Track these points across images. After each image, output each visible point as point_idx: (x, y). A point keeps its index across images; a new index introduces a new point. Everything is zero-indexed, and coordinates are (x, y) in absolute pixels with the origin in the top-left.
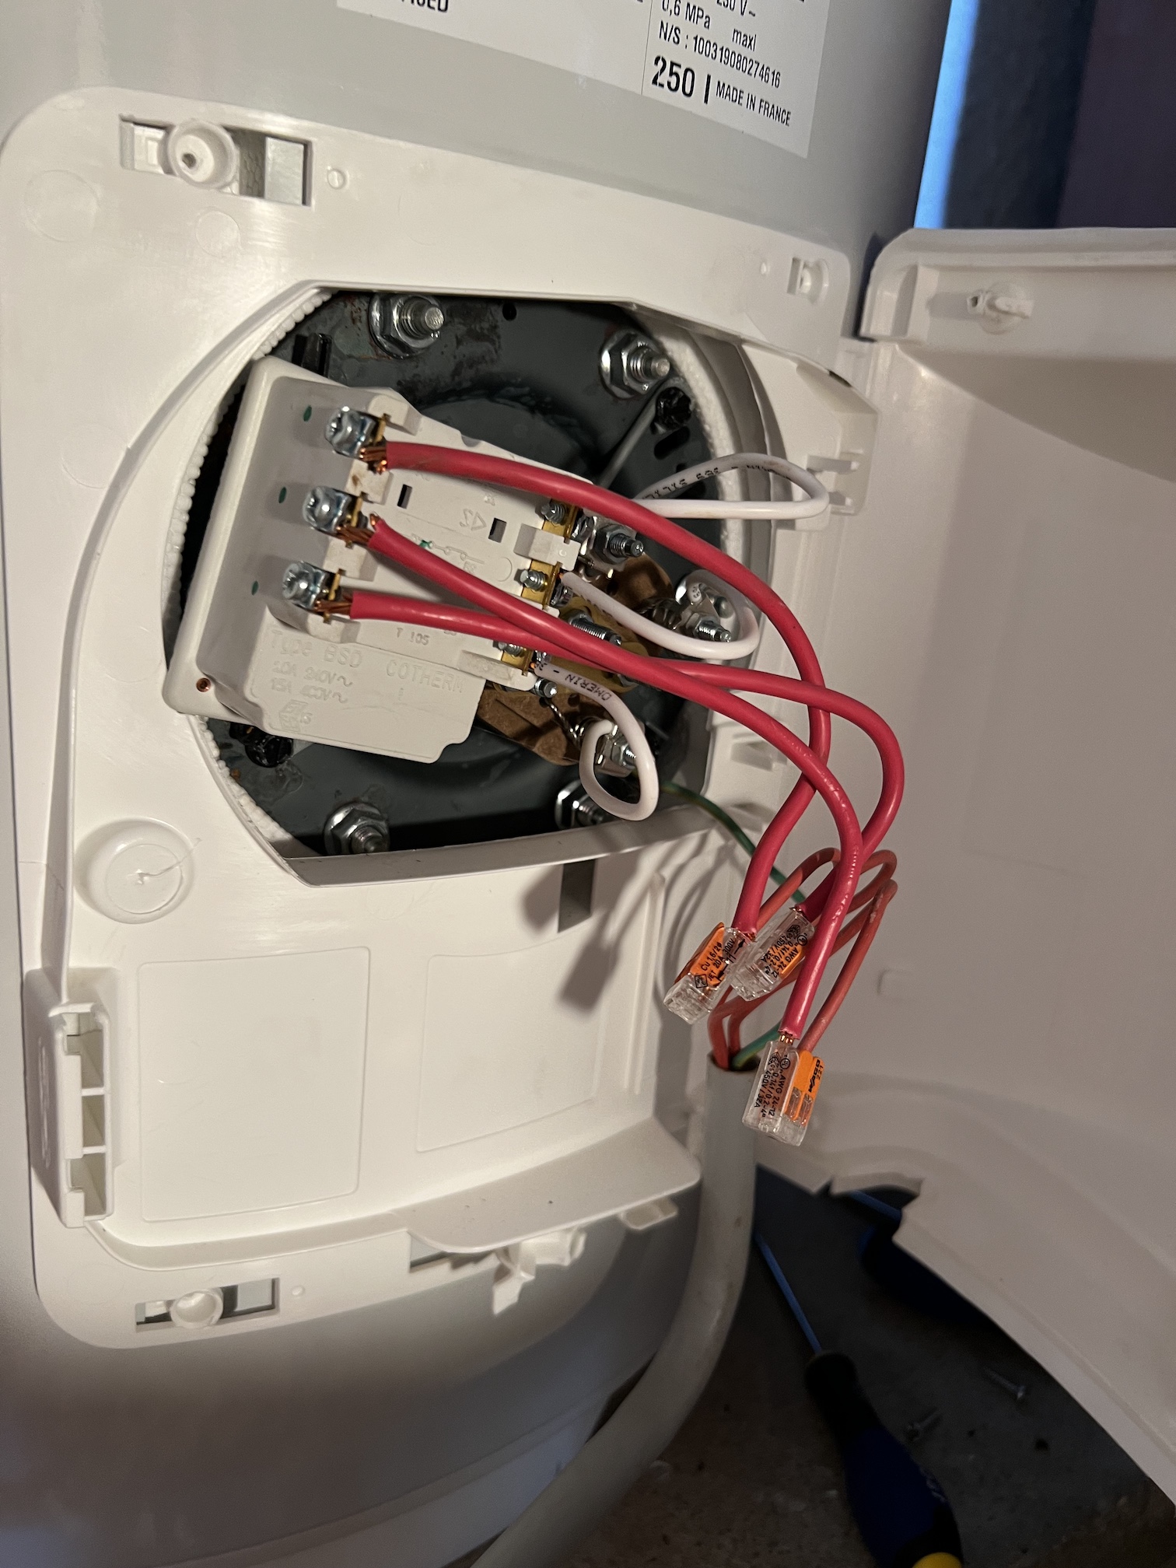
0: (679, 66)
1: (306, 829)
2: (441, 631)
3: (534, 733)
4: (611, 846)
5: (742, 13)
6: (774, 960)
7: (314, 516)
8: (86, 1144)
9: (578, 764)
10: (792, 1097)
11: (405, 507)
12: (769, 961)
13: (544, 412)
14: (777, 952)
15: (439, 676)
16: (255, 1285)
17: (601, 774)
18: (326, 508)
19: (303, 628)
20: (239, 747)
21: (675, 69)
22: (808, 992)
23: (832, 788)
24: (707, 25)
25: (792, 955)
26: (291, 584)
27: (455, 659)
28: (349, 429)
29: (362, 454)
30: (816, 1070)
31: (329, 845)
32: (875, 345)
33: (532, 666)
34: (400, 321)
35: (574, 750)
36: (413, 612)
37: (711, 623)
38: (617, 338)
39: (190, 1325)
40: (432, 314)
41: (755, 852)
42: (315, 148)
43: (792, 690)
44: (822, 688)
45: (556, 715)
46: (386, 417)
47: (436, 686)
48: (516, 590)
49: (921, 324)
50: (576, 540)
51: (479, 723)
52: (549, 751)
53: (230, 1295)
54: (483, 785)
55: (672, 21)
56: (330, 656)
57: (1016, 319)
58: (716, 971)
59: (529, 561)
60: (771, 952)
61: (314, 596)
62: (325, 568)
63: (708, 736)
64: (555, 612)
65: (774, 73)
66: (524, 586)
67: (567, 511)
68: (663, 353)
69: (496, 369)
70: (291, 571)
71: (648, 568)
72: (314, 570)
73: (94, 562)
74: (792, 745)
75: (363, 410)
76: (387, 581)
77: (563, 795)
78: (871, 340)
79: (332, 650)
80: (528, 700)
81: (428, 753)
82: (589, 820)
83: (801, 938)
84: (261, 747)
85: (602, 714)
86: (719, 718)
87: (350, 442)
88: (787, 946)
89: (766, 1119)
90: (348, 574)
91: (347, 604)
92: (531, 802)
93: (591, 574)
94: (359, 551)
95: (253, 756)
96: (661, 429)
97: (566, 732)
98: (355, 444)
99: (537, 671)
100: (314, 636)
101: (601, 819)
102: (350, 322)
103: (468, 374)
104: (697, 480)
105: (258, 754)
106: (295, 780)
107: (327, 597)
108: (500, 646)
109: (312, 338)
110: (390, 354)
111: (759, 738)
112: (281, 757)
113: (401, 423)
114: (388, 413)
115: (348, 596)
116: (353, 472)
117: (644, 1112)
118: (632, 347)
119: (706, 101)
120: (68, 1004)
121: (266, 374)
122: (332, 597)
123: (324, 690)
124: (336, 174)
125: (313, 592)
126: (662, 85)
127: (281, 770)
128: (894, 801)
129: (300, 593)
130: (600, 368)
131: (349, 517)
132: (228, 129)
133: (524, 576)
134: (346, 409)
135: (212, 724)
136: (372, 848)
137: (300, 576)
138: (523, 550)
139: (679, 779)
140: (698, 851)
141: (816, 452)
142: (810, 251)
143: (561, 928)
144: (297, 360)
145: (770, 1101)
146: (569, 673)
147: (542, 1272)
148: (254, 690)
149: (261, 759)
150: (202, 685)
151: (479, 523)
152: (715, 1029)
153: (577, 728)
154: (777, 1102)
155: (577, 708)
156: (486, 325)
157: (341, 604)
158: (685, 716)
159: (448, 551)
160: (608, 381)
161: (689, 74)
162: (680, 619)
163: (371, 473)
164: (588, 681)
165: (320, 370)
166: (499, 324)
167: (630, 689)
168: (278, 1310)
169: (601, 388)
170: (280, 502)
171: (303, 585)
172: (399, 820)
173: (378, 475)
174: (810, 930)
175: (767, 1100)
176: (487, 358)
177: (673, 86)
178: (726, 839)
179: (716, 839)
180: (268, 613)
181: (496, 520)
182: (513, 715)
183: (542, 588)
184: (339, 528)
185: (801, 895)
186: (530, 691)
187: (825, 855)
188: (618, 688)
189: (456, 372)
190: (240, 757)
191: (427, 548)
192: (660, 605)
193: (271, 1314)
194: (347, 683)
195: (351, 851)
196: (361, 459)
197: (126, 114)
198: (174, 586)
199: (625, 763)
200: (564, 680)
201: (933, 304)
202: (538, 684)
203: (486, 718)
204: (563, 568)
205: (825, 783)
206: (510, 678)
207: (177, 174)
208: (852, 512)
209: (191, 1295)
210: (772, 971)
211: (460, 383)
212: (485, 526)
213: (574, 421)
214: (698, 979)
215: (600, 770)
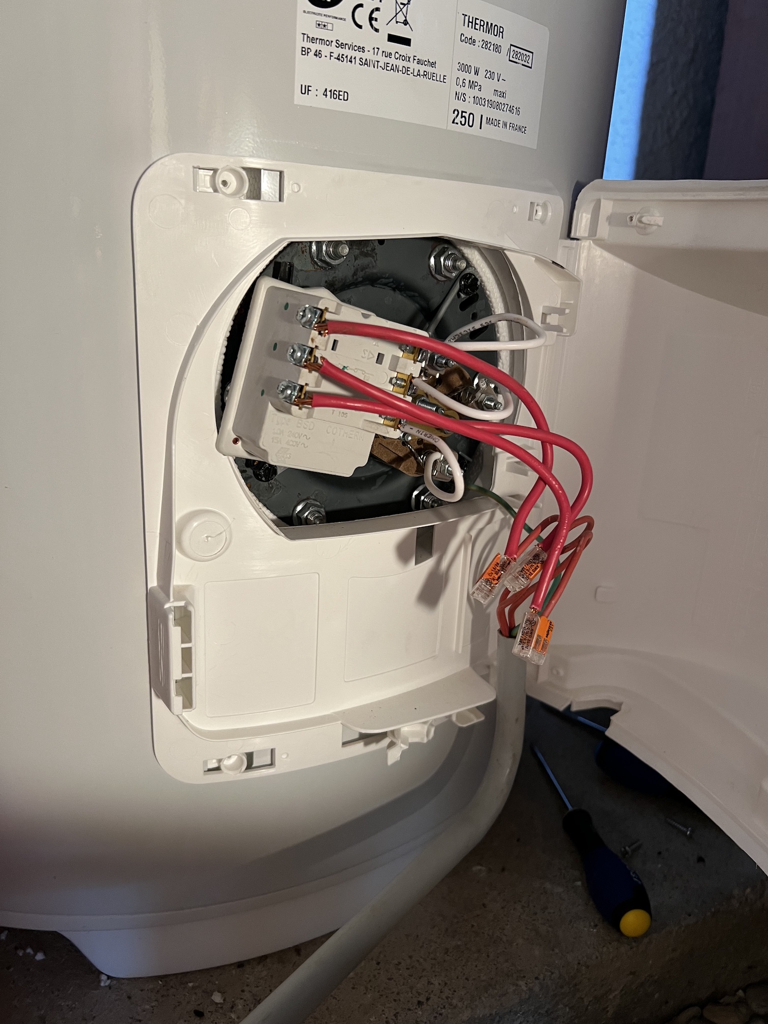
0: (466, 112)
1: (283, 514)
2: (354, 411)
3: (399, 460)
4: (442, 518)
5: (498, 81)
6: (527, 572)
7: (293, 358)
8: (183, 672)
9: (423, 476)
10: (537, 640)
11: (335, 350)
12: (524, 572)
13: (400, 290)
14: (528, 567)
15: (351, 433)
16: (262, 752)
17: (436, 480)
18: (299, 354)
19: (289, 412)
20: (250, 471)
21: (464, 114)
22: (545, 586)
23: (554, 483)
24: (480, 90)
25: (536, 569)
26: (283, 391)
27: (361, 424)
28: (309, 316)
29: (316, 327)
30: (550, 626)
31: (295, 521)
32: (579, 242)
33: (399, 426)
34: (326, 252)
35: (421, 468)
36: (342, 403)
37: (491, 399)
38: (437, 250)
39: (231, 773)
40: (343, 248)
41: (516, 516)
42: (286, 175)
43: (531, 434)
44: (548, 432)
45: (411, 450)
46: (326, 309)
47: (350, 438)
48: (390, 388)
49: (604, 230)
50: (419, 361)
51: (372, 456)
52: (408, 469)
53: (250, 756)
54: (373, 488)
55: (462, 90)
56: (299, 425)
57: (655, 228)
58: (497, 577)
59: (396, 373)
60: (525, 567)
61: (294, 397)
62: (299, 383)
63: (494, 458)
64: (409, 399)
65: (516, 108)
66: (394, 386)
67: (415, 348)
68: (464, 257)
69: (375, 271)
70: (282, 385)
71: (458, 371)
72: (294, 384)
73: (183, 382)
74: (533, 462)
75: (315, 306)
76: (327, 387)
77: (416, 493)
78: (578, 239)
79: (300, 422)
80: (396, 442)
81: (347, 472)
82: (430, 506)
83: (540, 560)
84: (262, 471)
85: (435, 449)
86: (498, 450)
87: (310, 322)
88: (533, 564)
89: (524, 651)
90: (310, 385)
91: (311, 400)
92: (399, 497)
93: (427, 375)
94: (315, 374)
95: (257, 476)
96: (463, 296)
97: (416, 459)
98: (312, 323)
99: (401, 428)
100: (295, 416)
101: (436, 505)
102: (301, 253)
103: (361, 274)
104: (481, 327)
105: (260, 475)
106: (278, 488)
107: (300, 397)
108: (383, 417)
109: (284, 264)
110: (321, 267)
111: (518, 460)
112: (272, 476)
113: (333, 311)
114: (327, 307)
115: (310, 396)
116: (311, 336)
117: (465, 664)
118: (446, 254)
119: (481, 128)
120: (173, 602)
121: (263, 285)
122: (302, 397)
123: (296, 442)
124: (295, 185)
125: (294, 395)
126: (457, 123)
127: (271, 483)
128: (588, 489)
129: (288, 395)
130: (429, 265)
131: (310, 357)
132: (244, 169)
133: (394, 381)
134: (307, 306)
135: (237, 460)
136: (318, 522)
137: (287, 388)
138: (393, 367)
139: (478, 483)
140: (490, 521)
141: (547, 304)
142: (539, 197)
143: (416, 563)
144: (275, 276)
145: (525, 642)
146: (418, 429)
147: (412, 745)
148: (265, 442)
149: (262, 477)
150: (235, 441)
151: (371, 356)
152: (501, 614)
153: (422, 456)
154: (529, 642)
155: (422, 446)
156: (369, 249)
157: (307, 401)
158: (481, 448)
159: (356, 371)
160: (434, 273)
161: (471, 116)
162: (475, 397)
163: (320, 336)
164: (427, 433)
165: (288, 280)
166: (376, 247)
167: (450, 435)
168: (275, 765)
169: (430, 276)
170: (274, 350)
171: (289, 392)
172: (329, 509)
173: (323, 337)
174: (545, 556)
175: (524, 641)
176: (370, 265)
177: (463, 123)
178: (505, 515)
179: (499, 515)
180: (270, 404)
181: (379, 353)
182: (388, 450)
183: (403, 387)
184: (305, 364)
185: (541, 538)
186: (398, 439)
187: (553, 519)
188: (443, 435)
189: (355, 274)
190: (251, 477)
191: (346, 370)
192: (465, 390)
193: (271, 768)
194: (308, 438)
195: (307, 524)
196: (315, 330)
197: (195, 166)
198: (218, 392)
199: (448, 474)
200: (415, 432)
201: (610, 219)
202: (402, 435)
203: (374, 453)
204: (414, 376)
205: (550, 481)
206: (388, 433)
207: (220, 192)
208: (568, 334)
209: (229, 757)
210: (525, 577)
211: (357, 279)
212: (374, 357)
213: (416, 294)
214: (487, 581)
215: (434, 478)
